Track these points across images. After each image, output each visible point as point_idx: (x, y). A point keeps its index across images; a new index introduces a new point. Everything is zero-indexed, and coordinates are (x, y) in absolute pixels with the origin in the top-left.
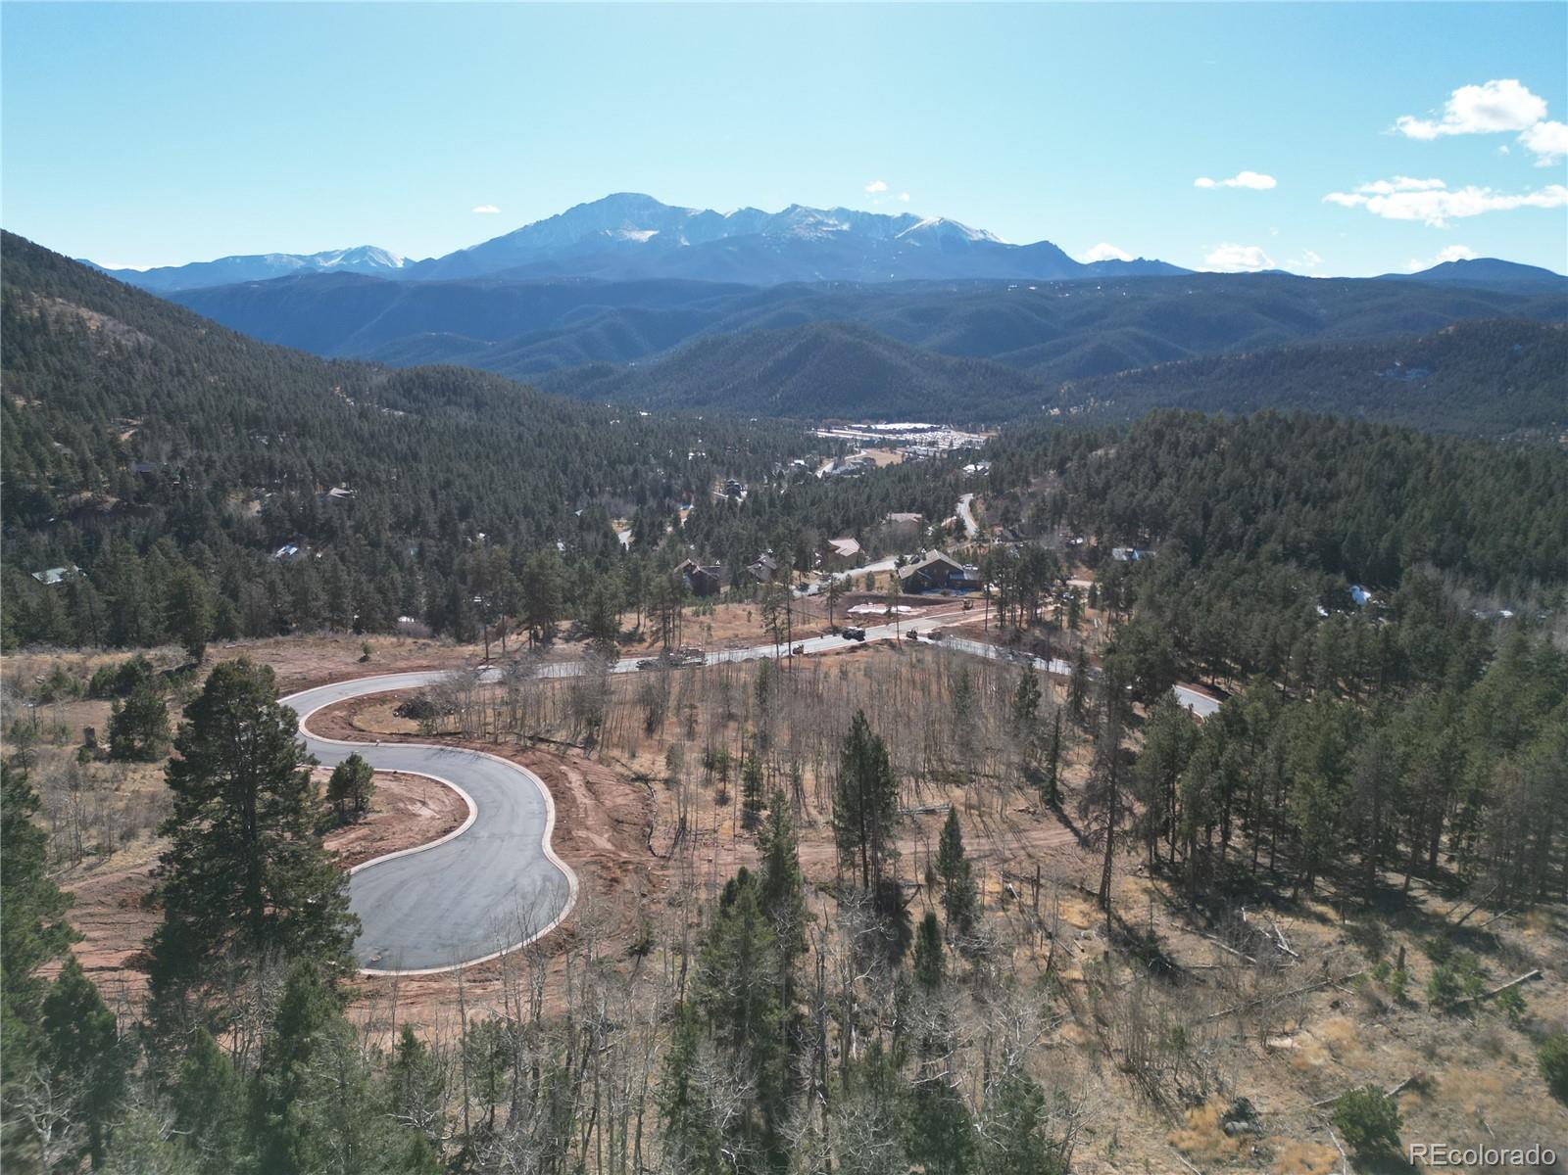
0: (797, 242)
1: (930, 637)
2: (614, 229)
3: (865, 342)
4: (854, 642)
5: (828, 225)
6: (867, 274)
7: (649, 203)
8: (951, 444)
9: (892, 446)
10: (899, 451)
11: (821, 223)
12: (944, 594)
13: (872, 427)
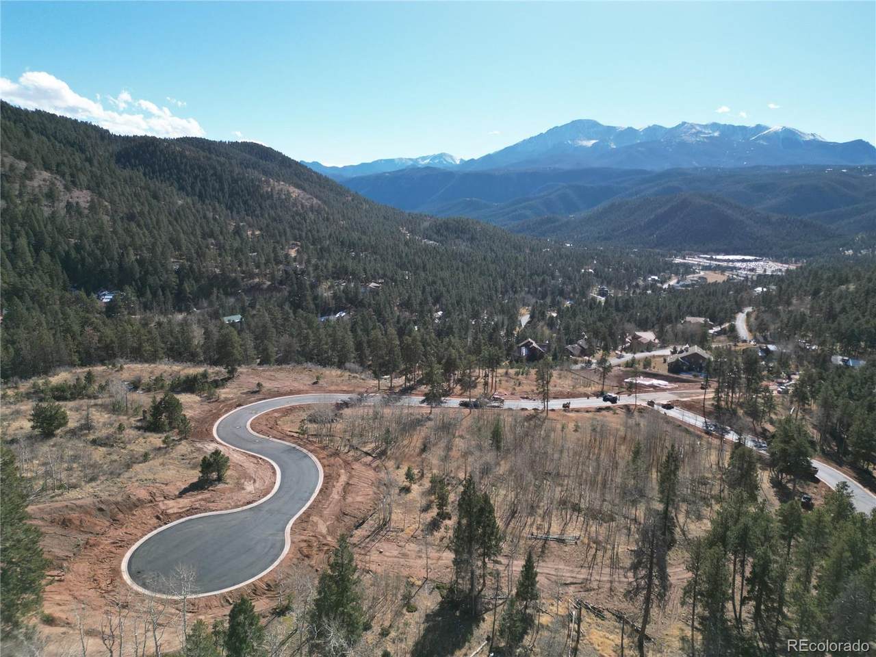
0: (683, 144)
1: (665, 406)
2: (573, 140)
3: (716, 205)
4: (609, 404)
5: (705, 133)
6: (727, 163)
7: (594, 124)
8: (765, 271)
9: (723, 270)
10: (727, 274)
11: (701, 132)
12: (695, 376)
13: (714, 257)
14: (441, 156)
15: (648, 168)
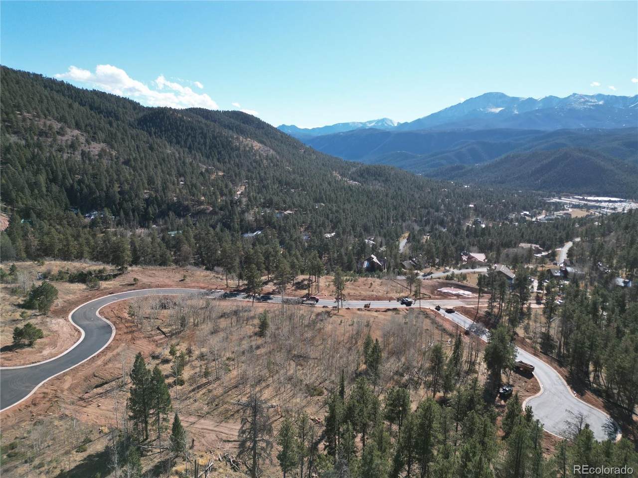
1: (449, 311)
2: (484, 108)
4: (401, 306)
5: (591, 102)
7: (502, 96)
9: (588, 208)
10: (591, 211)
11: (588, 101)
13: (586, 198)
14: (383, 120)
15: (542, 129)
